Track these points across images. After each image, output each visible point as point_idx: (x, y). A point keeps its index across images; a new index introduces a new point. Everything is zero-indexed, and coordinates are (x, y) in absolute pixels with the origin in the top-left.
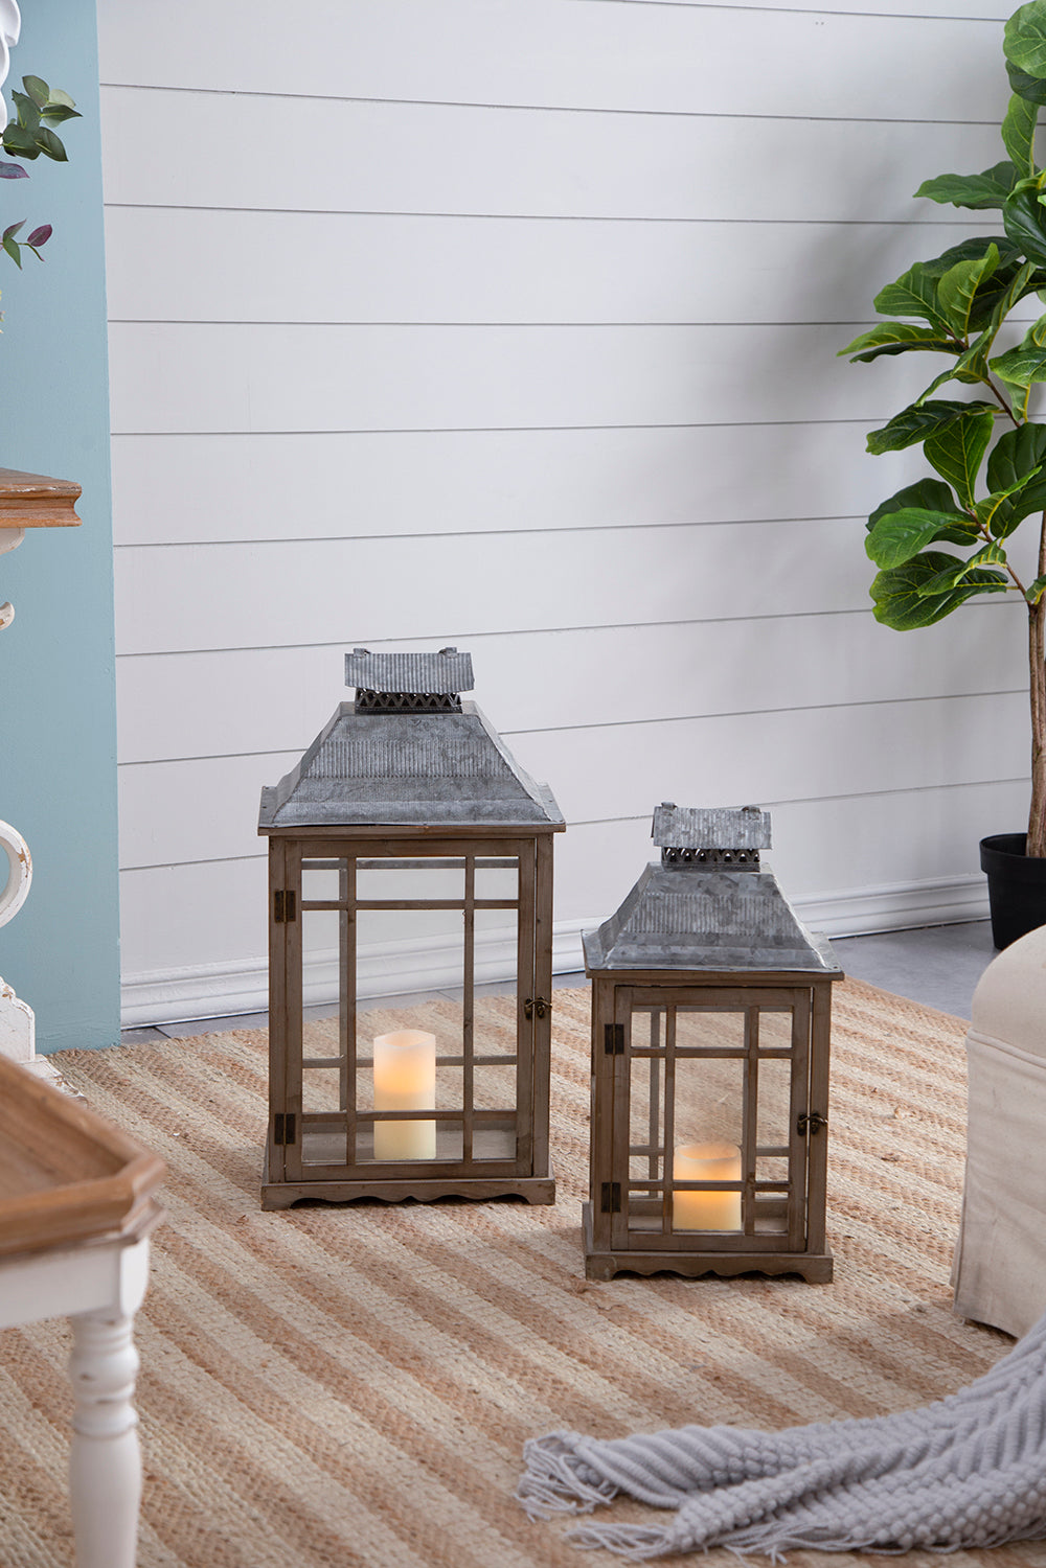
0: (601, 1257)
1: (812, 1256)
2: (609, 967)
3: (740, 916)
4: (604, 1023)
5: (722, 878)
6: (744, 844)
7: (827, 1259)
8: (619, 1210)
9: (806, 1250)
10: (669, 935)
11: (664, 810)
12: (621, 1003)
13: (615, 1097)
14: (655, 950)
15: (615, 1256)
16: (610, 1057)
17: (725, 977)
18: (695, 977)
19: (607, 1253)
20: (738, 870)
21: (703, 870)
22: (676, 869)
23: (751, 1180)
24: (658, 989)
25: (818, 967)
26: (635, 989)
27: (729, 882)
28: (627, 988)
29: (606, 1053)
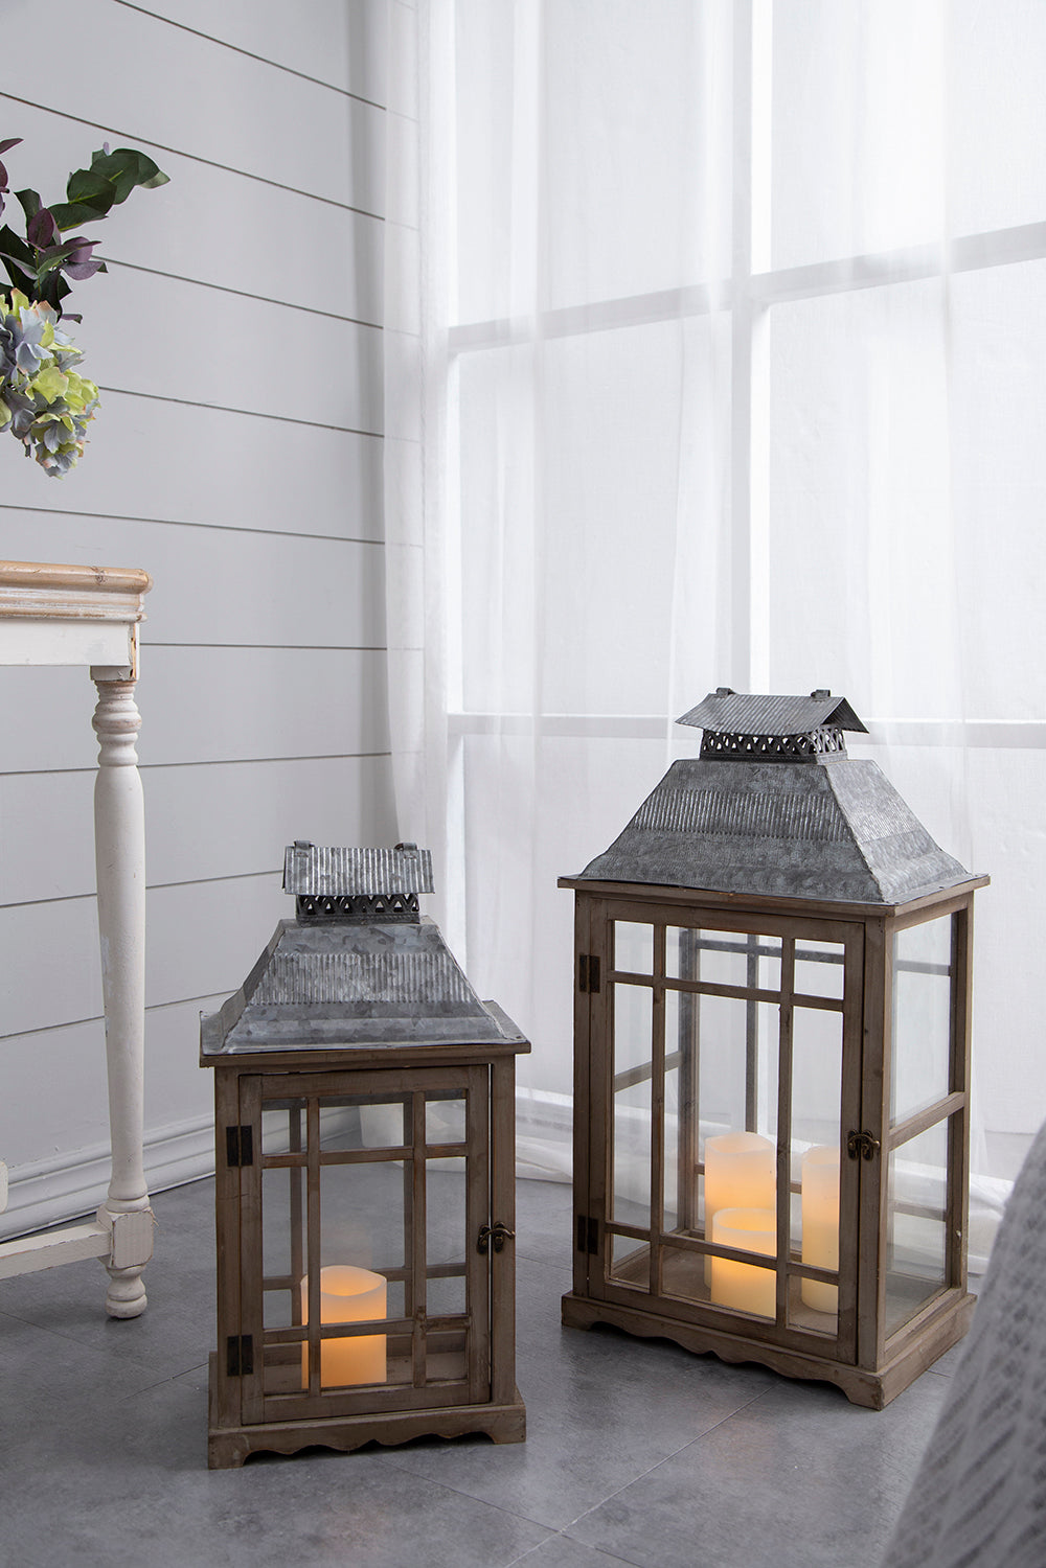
0: (230, 1436)
1: (499, 1408)
2: (231, 1051)
3: (397, 979)
4: (226, 1125)
5: (373, 931)
6: (400, 887)
7: (519, 1411)
8: (251, 1371)
9: (491, 1399)
10: (308, 1007)
11: (298, 850)
12: (247, 1098)
13: (243, 1222)
14: (290, 1027)
15: (246, 1433)
16: (235, 1169)
17: (381, 1056)
18: (342, 1059)
19: (236, 1430)
20: (393, 921)
21: (350, 923)
22: (314, 924)
23: (422, 1316)
24: (296, 1077)
25: (497, 1037)
26: (264, 1079)
27: (382, 937)
28: (253, 1079)
29: (229, 1165)
